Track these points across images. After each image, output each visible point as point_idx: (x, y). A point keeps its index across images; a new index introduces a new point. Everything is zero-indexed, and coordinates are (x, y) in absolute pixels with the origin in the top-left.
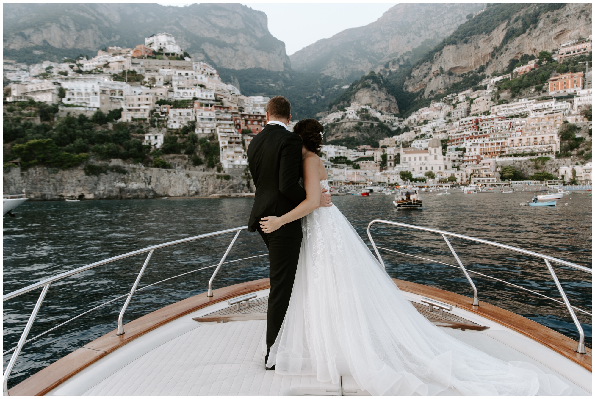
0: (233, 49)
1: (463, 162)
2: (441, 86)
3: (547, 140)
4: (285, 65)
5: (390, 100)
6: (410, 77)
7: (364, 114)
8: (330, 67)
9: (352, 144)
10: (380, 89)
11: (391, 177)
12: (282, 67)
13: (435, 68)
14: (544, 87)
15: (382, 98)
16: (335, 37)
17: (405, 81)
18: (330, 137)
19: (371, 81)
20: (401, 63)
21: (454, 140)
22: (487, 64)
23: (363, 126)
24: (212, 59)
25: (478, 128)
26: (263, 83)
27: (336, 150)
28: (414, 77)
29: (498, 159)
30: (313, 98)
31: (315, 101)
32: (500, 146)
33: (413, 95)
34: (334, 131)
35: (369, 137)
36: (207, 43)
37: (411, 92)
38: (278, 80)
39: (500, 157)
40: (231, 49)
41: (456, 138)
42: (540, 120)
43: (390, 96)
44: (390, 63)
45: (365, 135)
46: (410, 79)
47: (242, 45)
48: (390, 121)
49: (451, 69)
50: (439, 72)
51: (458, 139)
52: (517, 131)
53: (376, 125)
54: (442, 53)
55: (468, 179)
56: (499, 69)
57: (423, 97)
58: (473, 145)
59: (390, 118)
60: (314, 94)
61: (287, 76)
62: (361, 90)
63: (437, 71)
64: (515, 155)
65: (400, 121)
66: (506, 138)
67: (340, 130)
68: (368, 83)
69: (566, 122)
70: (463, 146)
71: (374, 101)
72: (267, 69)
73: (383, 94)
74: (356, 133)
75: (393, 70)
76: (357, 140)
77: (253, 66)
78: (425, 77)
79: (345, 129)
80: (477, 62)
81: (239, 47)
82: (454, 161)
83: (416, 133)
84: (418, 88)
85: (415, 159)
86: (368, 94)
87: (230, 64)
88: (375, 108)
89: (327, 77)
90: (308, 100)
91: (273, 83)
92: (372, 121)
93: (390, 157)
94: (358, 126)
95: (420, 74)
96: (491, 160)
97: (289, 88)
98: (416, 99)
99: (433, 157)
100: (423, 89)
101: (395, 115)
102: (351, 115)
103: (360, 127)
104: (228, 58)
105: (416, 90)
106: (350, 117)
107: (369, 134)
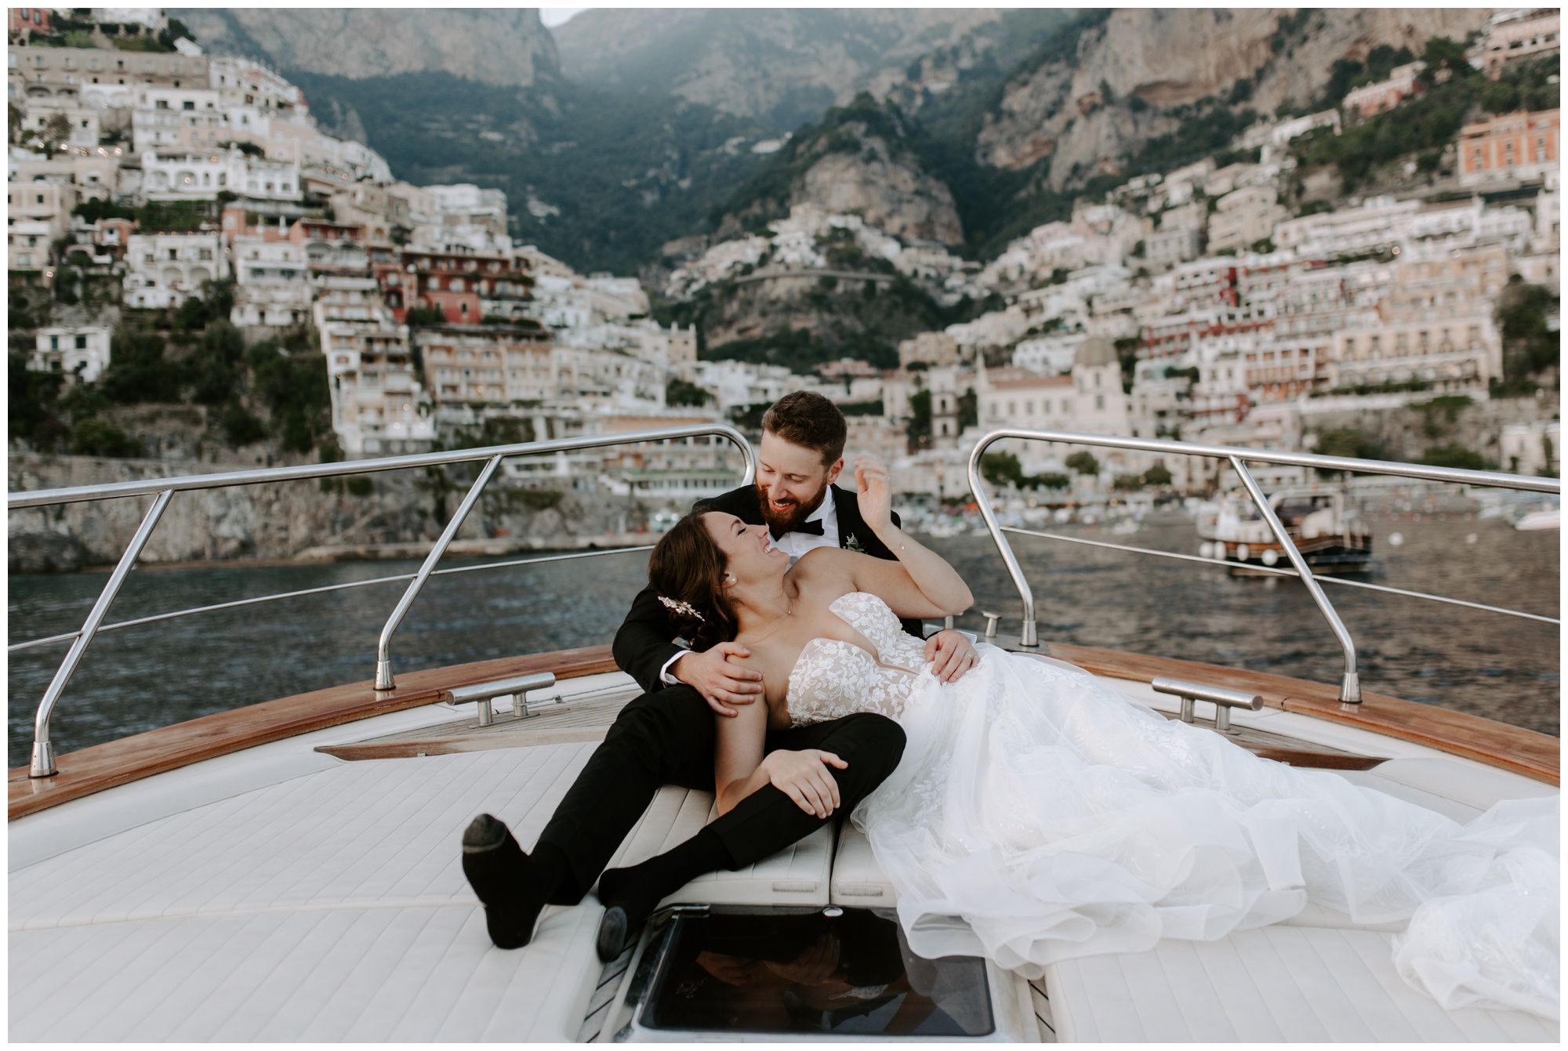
1: (1192, 415)
2: (1108, 148)
3: (1459, 337)
4: (541, 63)
5: (930, 197)
6: (999, 115)
7: (840, 245)
8: (708, 73)
9: (802, 357)
10: (893, 156)
11: (951, 475)
12: (529, 68)
13: (1083, 86)
14: (1446, 159)
15: (902, 187)
17: (980, 129)
18: (720, 330)
19: (863, 127)
20: (966, 63)
21: (1157, 342)
22: (1260, 75)
23: (840, 289)
24: (257, 37)
25: (1237, 299)
26: (457, 127)
27: (751, 380)
28: (1011, 115)
29: (1307, 406)
30: (649, 186)
31: (656, 197)
32: (1310, 361)
33: (1011, 180)
34: (733, 308)
35: (860, 329)
37: (1006, 169)
38: (512, 119)
39: (1315, 395)
41: (1165, 333)
42: (1436, 270)
43: (931, 182)
44: (927, 64)
45: (848, 321)
46: (997, 120)
48: (933, 273)
49: (1141, 88)
50: (1098, 100)
51: (1170, 339)
52: (1364, 309)
53: (885, 285)
54: (1104, 33)
55: (1211, 474)
56: (1299, 94)
57: (1045, 185)
58: (1225, 355)
59: (932, 259)
60: (651, 173)
61: (549, 102)
62: (826, 161)
63: (1092, 94)
64: (1363, 391)
65: (968, 271)
66: (1329, 333)
67: (757, 307)
68: (849, 133)
69: (1516, 278)
70: (1188, 361)
71: (876, 198)
72: (471, 77)
73: (906, 175)
74: (814, 315)
75: (937, 87)
76: (819, 340)
77: (417, 66)
78: (1050, 114)
79: (774, 303)
80: (1225, 66)
82: (1162, 414)
83: (1028, 317)
84: (1026, 156)
85: (1030, 408)
86: (852, 174)
87: (328, 56)
88: (879, 224)
89: (697, 109)
90: (629, 191)
91: (495, 128)
92: (872, 271)
93: (943, 403)
94: (820, 291)
95: (1033, 104)
96: (1283, 410)
97: (557, 148)
98: (1023, 194)
99: (1090, 400)
100: (1046, 158)
101: (952, 251)
102: (794, 250)
103: (830, 295)
104: (320, 34)
105: (1020, 160)
106: (791, 257)
107: (860, 318)
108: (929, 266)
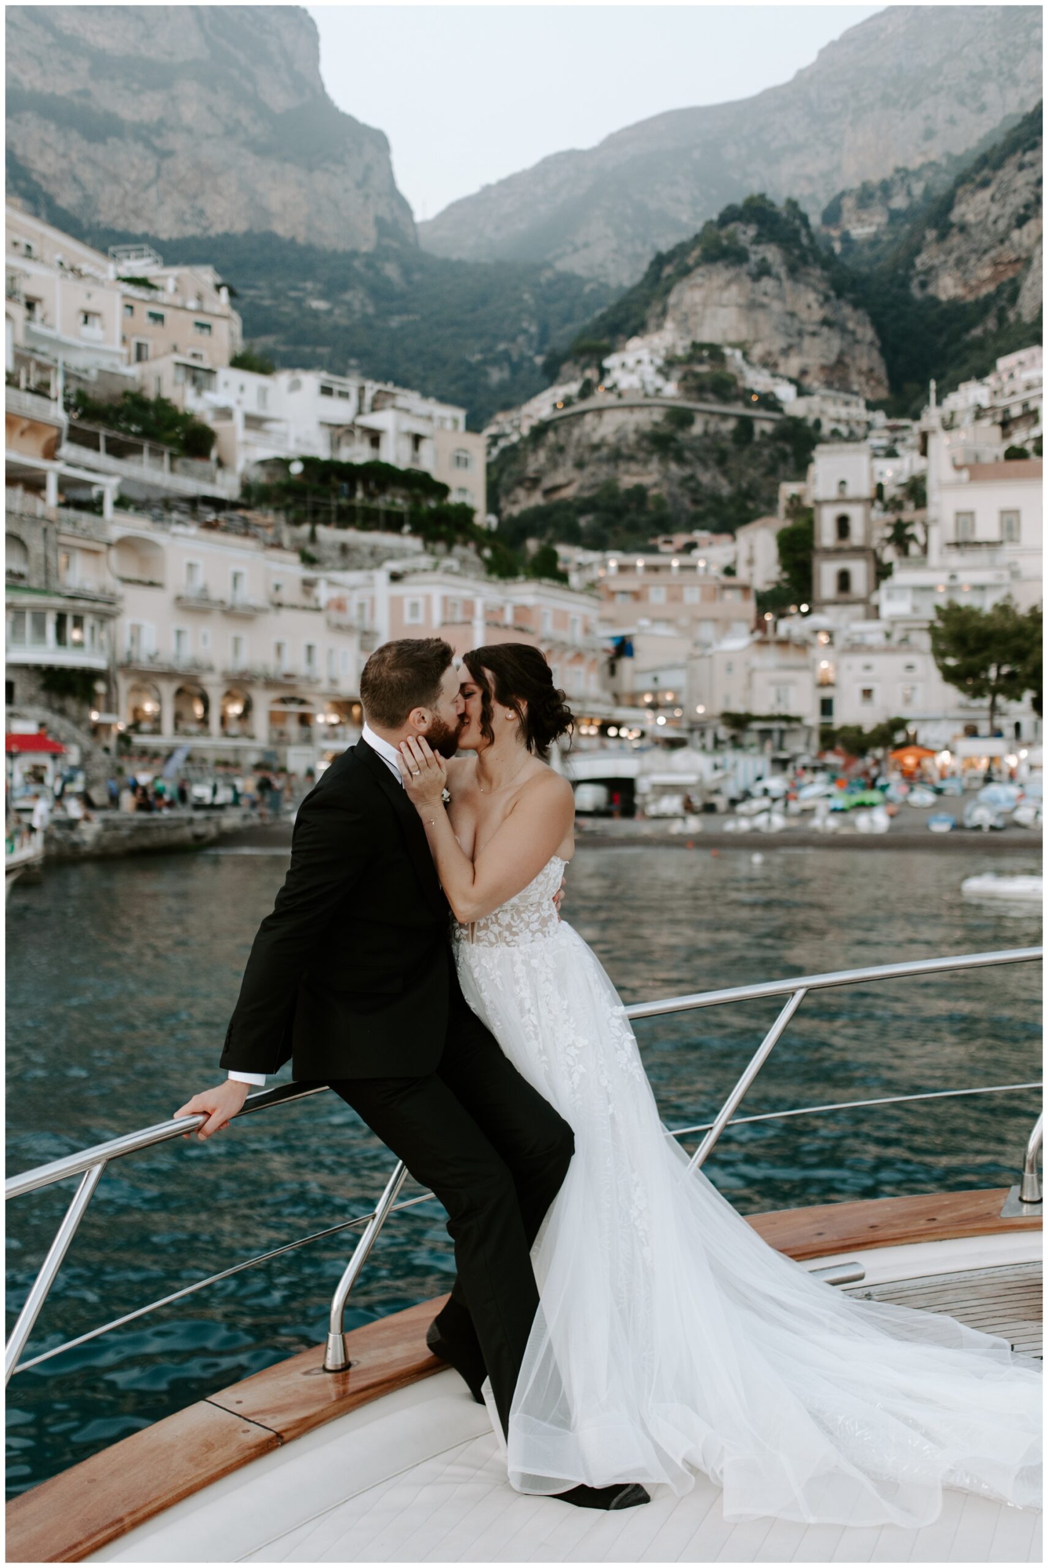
0: (148, 145)
5: (844, 330)
6: (946, 229)
7: (703, 369)
8: (586, 245)
9: (633, 528)
10: (792, 271)
11: (851, 674)
12: (371, 232)
15: (804, 315)
16: (613, 141)
17: (918, 252)
18: (521, 493)
19: (752, 231)
20: (899, 202)
23: (697, 429)
24: (51, 188)
26: (277, 295)
28: (963, 228)
30: (496, 362)
31: (506, 374)
33: (958, 315)
34: (537, 460)
35: (726, 489)
36: (28, 115)
37: (954, 302)
38: (345, 287)
40: (139, 148)
43: (847, 310)
44: (849, 203)
45: (705, 478)
46: (943, 237)
47: (189, 131)
53: (768, 427)
57: (1011, 316)
59: (843, 412)
60: (501, 347)
61: (391, 271)
62: (697, 276)
65: (893, 429)
67: (571, 453)
68: (732, 237)
71: (766, 329)
72: (301, 240)
73: (811, 297)
74: (654, 465)
75: (860, 232)
76: (660, 502)
77: (240, 227)
79: (595, 448)
81: (176, 141)
83: (1006, 435)
84: (984, 282)
86: (733, 293)
87: (137, 213)
88: (769, 364)
89: (568, 279)
90: (471, 368)
91: (323, 296)
92: (749, 405)
93: (843, 524)
94: (666, 429)
95: (995, 210)
97: (395, 322)
98: (977, 332)
100: (1013, 281)
101: (871, 406)
102: (632, 371)
103: (681, 435)
104: (128, 186)
105: (972, 290)
106: (626, 381)
107: (725, 473)
108: (838, 421)
